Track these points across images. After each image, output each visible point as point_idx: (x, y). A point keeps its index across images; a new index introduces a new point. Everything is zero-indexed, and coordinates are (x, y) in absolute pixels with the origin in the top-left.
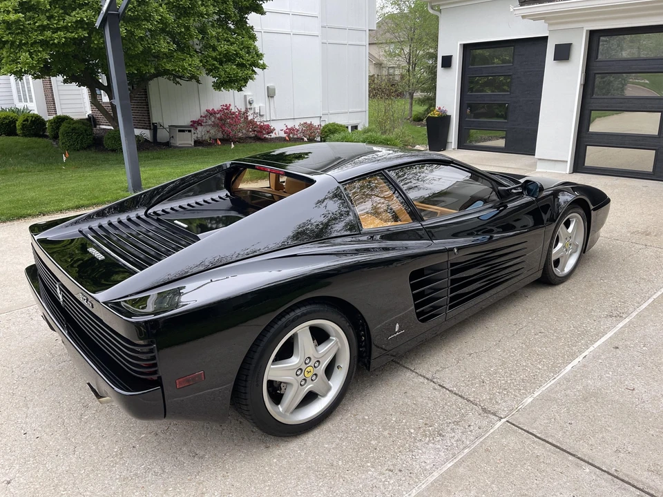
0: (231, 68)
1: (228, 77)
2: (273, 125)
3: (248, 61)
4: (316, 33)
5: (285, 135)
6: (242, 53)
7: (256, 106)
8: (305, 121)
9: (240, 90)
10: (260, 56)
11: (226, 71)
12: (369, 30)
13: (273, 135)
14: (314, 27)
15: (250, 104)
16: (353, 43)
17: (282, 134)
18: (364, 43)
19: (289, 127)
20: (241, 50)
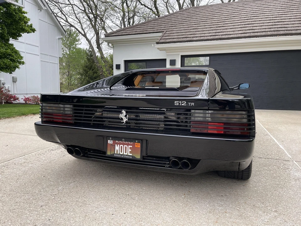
0: (7, 61)
1: (5, 65)
2: (17, 96)
3: (16, 59)
4: (38, 54)
5: (24, 102)
6: (13, 54)
7: (7, 86)
8: (34, 95)
9: (11, 73)
10: (22, 58)
11: (4, 62)
12: (59, 57)
13: (17, 102)
14: (37, 51)
15: (3, 84)
16: (52, 62)
17: (22, 101)
18: (57, 63)
19: (26, 97)
20: (13, 53)
